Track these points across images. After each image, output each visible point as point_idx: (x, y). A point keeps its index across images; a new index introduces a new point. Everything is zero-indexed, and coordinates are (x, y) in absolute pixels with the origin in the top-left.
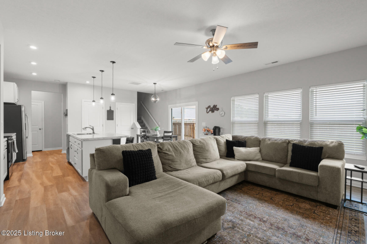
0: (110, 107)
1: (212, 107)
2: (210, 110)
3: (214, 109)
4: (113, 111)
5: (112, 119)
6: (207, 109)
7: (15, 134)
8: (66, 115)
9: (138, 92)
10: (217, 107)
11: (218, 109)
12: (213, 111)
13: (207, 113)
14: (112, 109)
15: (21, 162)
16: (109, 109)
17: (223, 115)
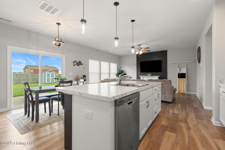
1: (78, 61)
2: (76, 64)
3: (79, 64)
6: (74, 62)
10: (82, 63)
11: (82, 64)
12: (78, 65)
13: (74, 66)
17: (85, 68)
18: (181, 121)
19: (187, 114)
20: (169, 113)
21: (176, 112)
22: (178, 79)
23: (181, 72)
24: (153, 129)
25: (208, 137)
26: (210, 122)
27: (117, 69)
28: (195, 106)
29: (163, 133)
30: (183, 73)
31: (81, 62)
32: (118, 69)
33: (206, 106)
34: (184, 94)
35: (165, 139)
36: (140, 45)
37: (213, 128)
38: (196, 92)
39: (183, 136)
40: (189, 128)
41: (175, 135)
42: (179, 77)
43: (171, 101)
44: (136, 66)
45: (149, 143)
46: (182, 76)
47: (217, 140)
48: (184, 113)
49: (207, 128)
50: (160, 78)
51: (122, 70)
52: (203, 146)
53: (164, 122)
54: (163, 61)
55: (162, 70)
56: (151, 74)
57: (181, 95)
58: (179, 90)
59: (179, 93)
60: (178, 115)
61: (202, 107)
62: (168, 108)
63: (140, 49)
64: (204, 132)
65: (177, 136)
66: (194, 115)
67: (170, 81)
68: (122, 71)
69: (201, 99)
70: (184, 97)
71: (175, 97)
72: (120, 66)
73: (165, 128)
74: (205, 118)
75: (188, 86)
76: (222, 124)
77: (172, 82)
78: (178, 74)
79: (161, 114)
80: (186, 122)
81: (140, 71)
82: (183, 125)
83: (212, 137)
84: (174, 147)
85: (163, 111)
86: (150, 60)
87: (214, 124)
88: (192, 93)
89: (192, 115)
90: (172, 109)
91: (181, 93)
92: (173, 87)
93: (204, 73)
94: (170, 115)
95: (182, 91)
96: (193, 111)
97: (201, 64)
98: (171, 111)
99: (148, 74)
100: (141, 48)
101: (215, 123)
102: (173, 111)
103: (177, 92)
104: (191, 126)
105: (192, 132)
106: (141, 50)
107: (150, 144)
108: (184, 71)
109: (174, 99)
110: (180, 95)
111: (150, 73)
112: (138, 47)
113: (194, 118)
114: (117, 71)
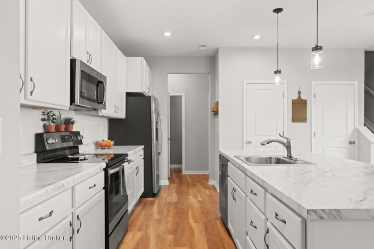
0: (299, 93)
4: (305, 102)
5: (304, 120)
7: (143, 147)
8: (216, 113)
9: (367, 53)
14: (303, 97)
15: (151, 199)
16: (296, 97)
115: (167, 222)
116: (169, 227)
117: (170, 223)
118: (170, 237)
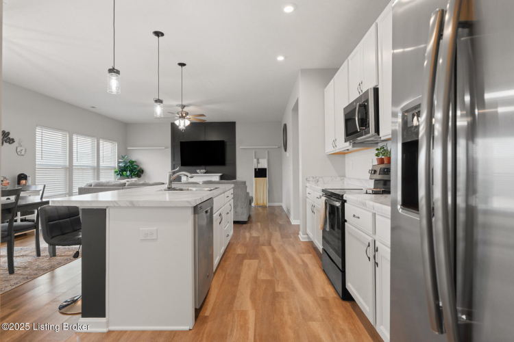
3: (3, 139)
10: (11, 136)
11: (12, 141)
17: (23, 152)
18: (263, 245)
19: (271, 235)
20: (245, 238)
21: (255, 234)
22: (254, 179)
23: (260, 166)
24: (225, 261)
25: (294, 255)
26: (297, 238)
27: (119, 158)
28: (281, 222)
29: (241, 263)
30: (263, 167)
31: (8, 133)
32: (121, 157)
33: (294, 219)
34: (264, 207)
35: (245, 269)
36: (183, 107)
37: (300, 244)
38: (282, 202)
39: (267, 259)
40: (273, 250)
41: (257, 261)
42: (256, 176)
43: (246, 220)
44: (169, 151)
45: (224, 277)
46: (260, 173)
47: (302, 255)
48: (266, 234)
49: (294, 246)
50: (222, 178)
51: (133, 160)
52: (289, 264)
53: (240, 251)
54: (228, 143)
55: (227, 162)
56: (204, 171)
57: (260, 210)
58: (257, 200)
59: (258, 206)
60: (258, 238)
61: (289, 222)
62: (242, 231)
63: (184, 115)
64: (290, 250)
65: (260, 262)
66: (279, 235)
67: (244, 183)
68: (133, 162)
69: (288, 210)
70: (265, 212)
71: (251, 213)
72: (126, 150)
73: (244, 257)
74: (292, 236)
75: (270, 192)
76: (309, 238)
77: (247, 184)
78: (255, 169)
79: (232, 241)
80: (270, 244)
81: (180, 162)
82: (266, 249)
83: (298, 253)
84: (257, 273)
85: (235, 236)
86: (202, 138)
87: (302, 240)
88: (276, 204)
89: (277, 235)
90: (249, 231)
91: (260, 206)
92: (248, 193)
93: (291, 168)
94: (248, 240)
95: (262, 202)
96: (278, 229)
97: (287, 154)
98: (247, 235)
99: (198, 171)
100: (187, 114)
101: (303, 238)
102: (251, 234)
103: (253, 204)
104: (275, 247)
105: (277, 254)
106: (188, 116)
107: (227, 278)
108: (263, 164)
109: (249, 217)
110: (258, 209)
111: (203, 167)
112: (180, 109)
113: (279, 238)
114: (119, 162)
115: (291, 313)
116: (285, 303)
117: (286, 311)
118: (279, 289)
